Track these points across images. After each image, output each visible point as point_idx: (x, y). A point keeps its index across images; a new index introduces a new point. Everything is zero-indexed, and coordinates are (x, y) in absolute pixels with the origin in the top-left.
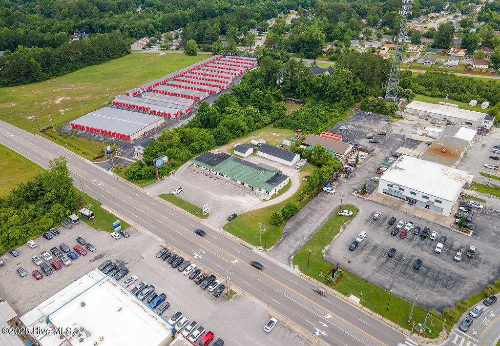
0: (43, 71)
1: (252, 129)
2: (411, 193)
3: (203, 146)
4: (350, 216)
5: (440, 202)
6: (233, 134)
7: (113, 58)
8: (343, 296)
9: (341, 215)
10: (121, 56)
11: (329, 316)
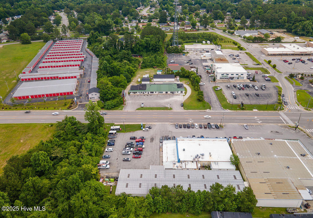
2: (232, 75)
5: (243, 74)
8: (251, 111)
11: (256, 117)
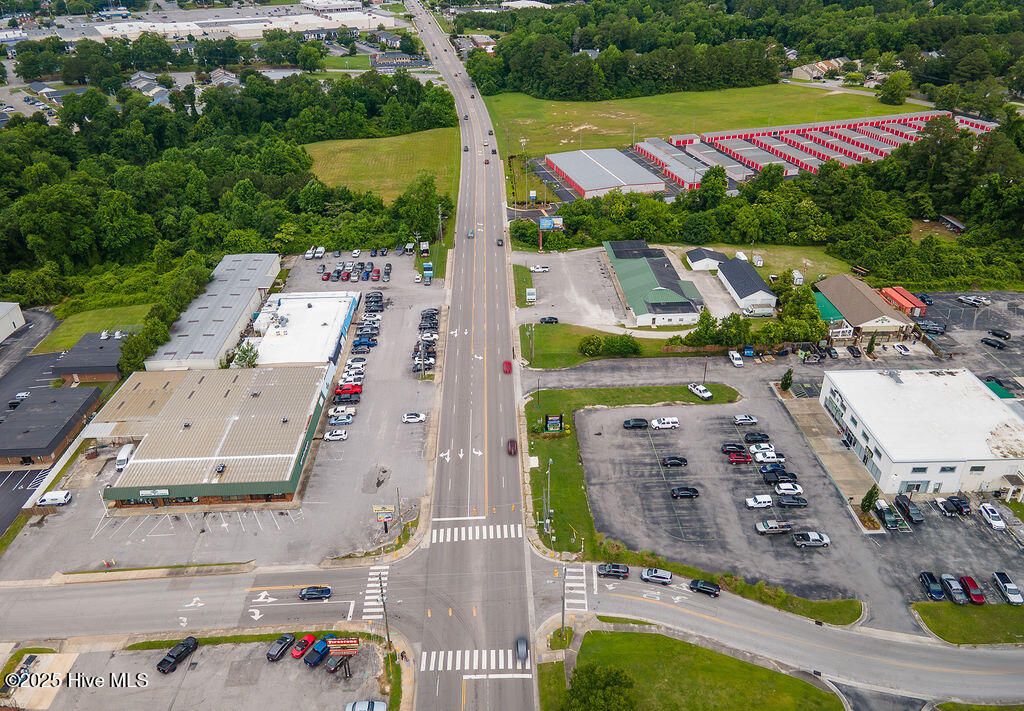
0: (606, 86)
4: (703, 398)
7: (735, 86)
9: (690, 391)
10: (754, 85)
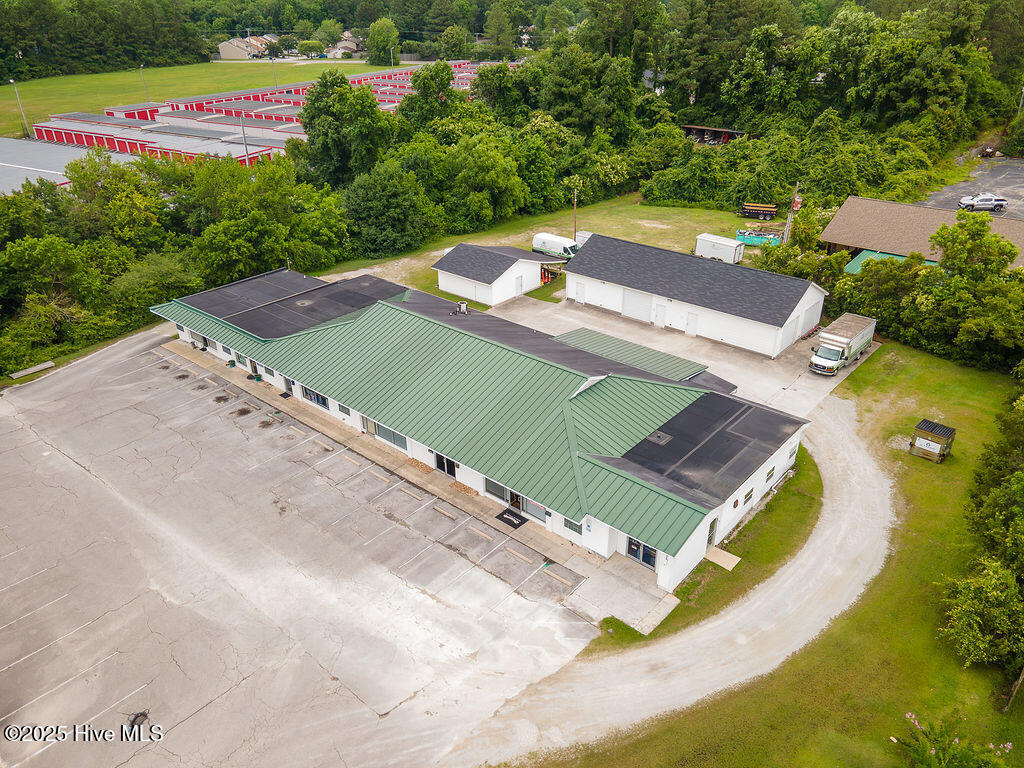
1: (546, 199)
3: (268, 243)
6: (450, 211)
